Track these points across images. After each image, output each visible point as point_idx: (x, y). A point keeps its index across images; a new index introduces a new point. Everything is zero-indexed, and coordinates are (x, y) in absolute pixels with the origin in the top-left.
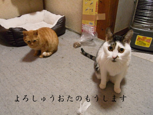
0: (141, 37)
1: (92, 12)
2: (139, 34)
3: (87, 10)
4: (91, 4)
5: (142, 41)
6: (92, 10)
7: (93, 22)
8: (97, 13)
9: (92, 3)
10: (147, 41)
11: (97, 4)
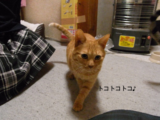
0: (124, 37)
1: (72, 14)
2: (121, 34)
3: (66, 13)
4: (70, 7)
5: (125, 41)
6: (71, 13)
7: (74, 25)
8: (76, 15)
9: (71, 5)
10: (130, 41)
11: (76, 6)
